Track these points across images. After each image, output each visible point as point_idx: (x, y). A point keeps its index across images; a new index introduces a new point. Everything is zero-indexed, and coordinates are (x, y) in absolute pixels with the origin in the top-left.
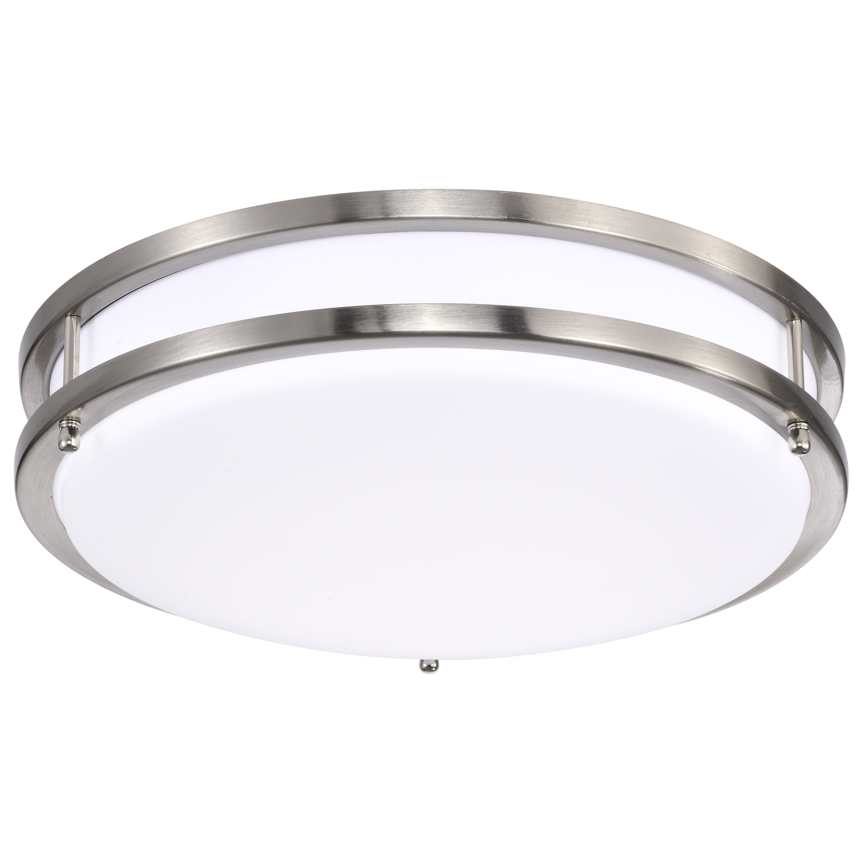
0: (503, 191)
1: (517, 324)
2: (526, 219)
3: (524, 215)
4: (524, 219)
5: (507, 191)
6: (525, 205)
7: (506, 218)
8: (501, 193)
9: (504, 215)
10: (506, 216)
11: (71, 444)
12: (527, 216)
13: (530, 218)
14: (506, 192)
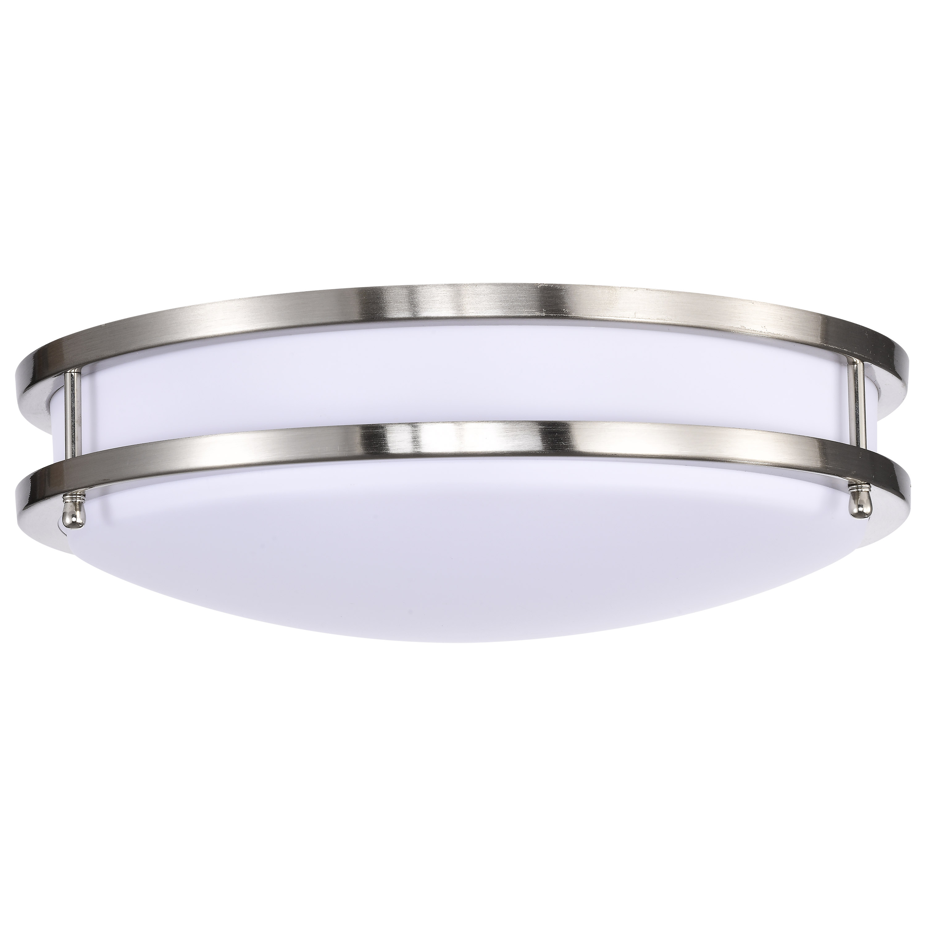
0: (541, 284)
1: (557, 442)
2: (566, 315)
3: (564, 310)
4: (564, 315)
5: (545, 283)
6: (565, 298)
7: (544, 315)
8: (538, 286)
9: (541, 311)
10: (544, 313)
11: (76, 521)
12: (567, 312)
13: (570, 313)
14: (544, 285)
